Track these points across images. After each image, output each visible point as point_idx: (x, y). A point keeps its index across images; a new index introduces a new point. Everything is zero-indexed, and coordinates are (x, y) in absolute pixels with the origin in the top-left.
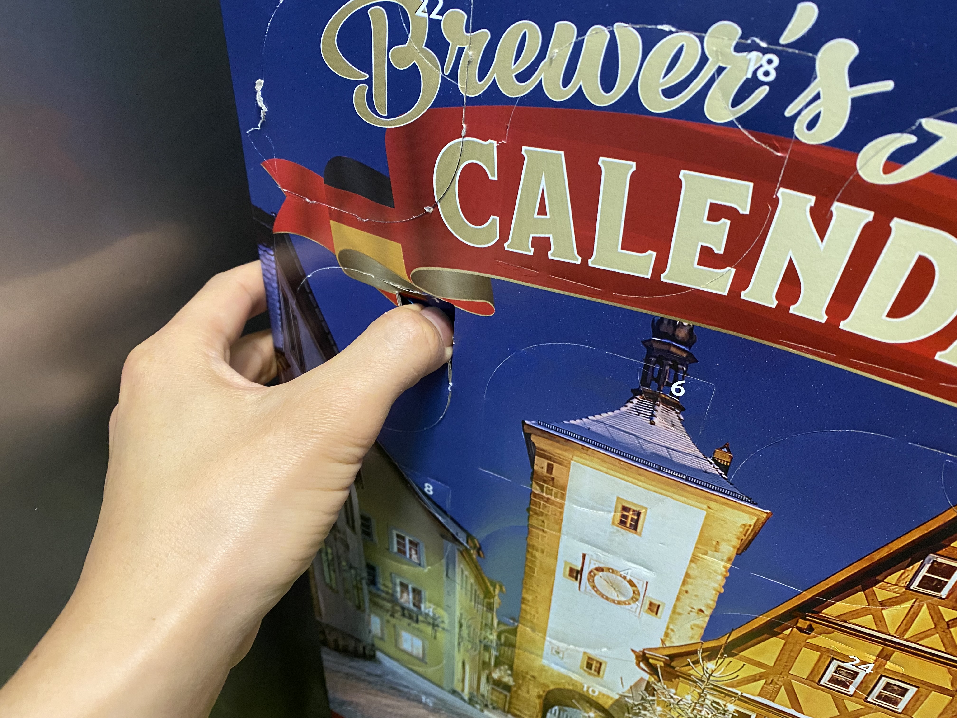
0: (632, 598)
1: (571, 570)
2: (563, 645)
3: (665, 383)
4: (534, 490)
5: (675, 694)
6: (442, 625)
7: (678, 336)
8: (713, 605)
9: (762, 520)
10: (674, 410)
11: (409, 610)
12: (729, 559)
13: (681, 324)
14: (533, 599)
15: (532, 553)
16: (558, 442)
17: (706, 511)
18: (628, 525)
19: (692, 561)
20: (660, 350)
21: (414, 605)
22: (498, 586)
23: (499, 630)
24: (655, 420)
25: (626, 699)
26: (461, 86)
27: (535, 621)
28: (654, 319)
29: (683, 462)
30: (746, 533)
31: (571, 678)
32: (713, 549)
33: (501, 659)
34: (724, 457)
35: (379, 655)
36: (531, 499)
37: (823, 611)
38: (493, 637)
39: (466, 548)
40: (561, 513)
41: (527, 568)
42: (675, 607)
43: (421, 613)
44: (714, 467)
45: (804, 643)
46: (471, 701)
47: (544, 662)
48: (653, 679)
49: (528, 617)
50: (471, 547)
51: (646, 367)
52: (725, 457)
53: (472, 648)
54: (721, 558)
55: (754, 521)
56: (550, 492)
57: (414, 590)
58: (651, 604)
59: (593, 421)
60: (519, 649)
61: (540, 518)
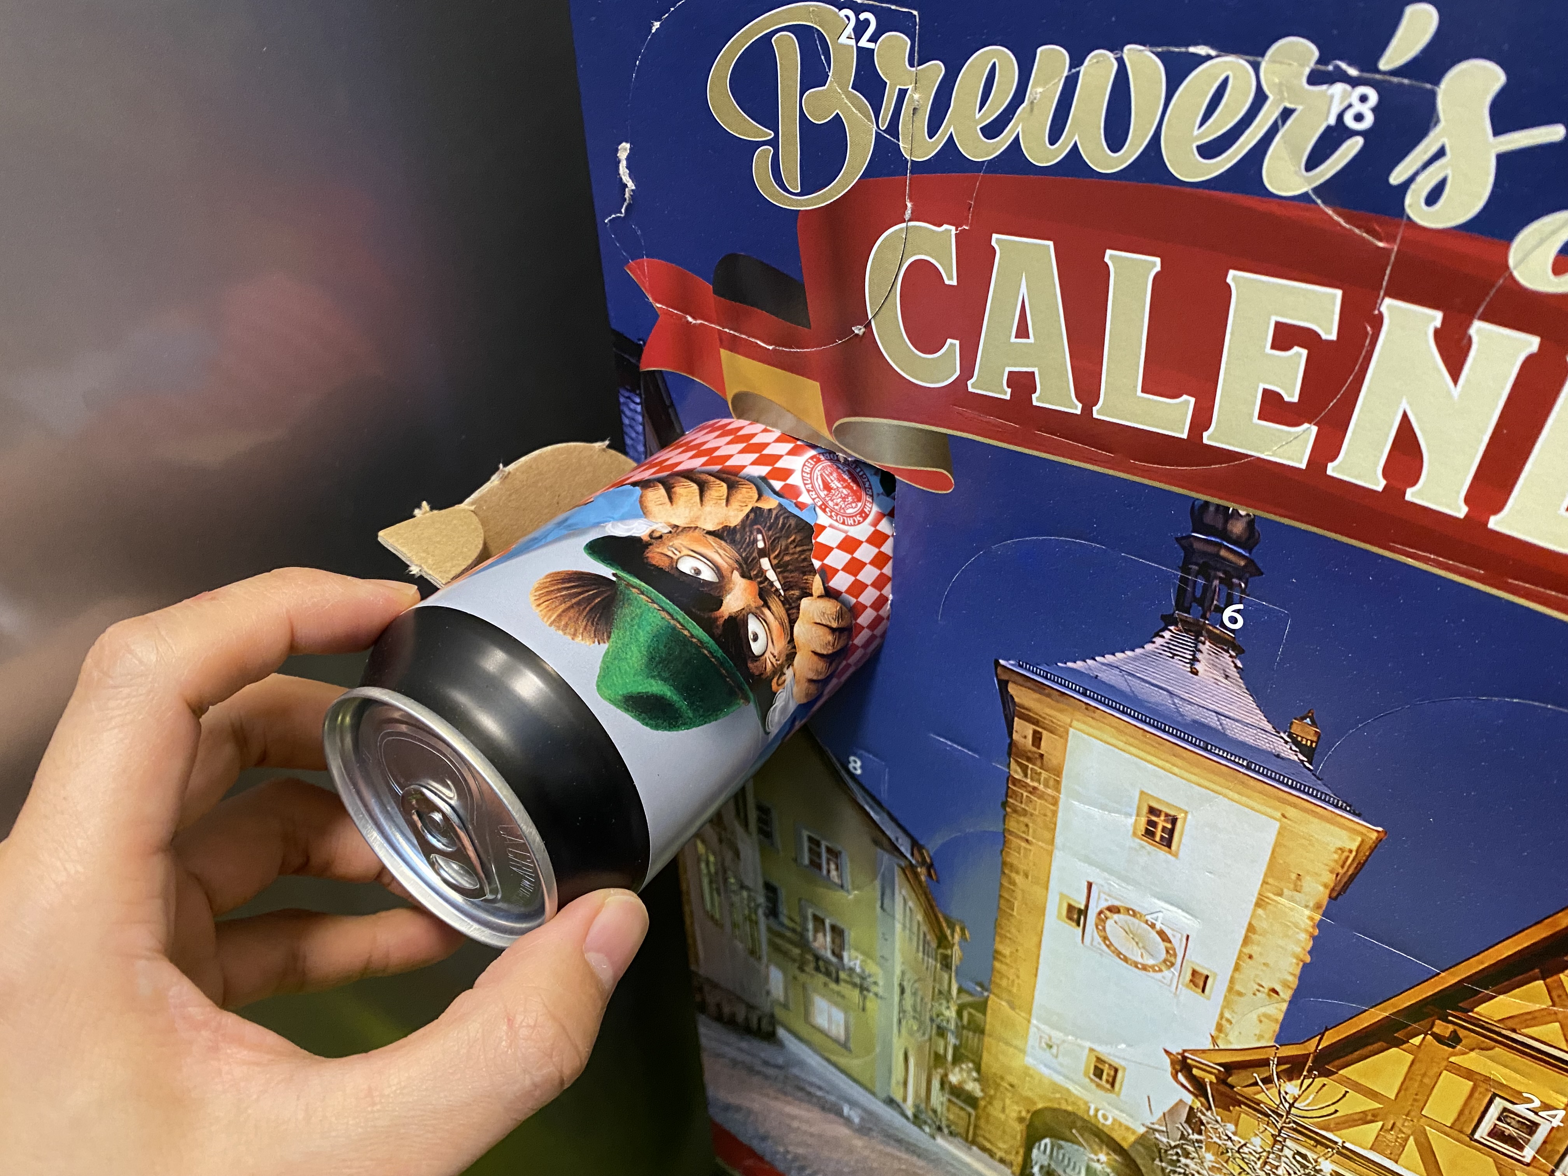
0: (1165, 961)
1: (1070, 908)
2: (1057, 1035)
3: (1213, 608)
4: (1012, 773)
5: (1235, 1134)
6: (874, 989)
7: (1231, 532)
8: (1294, 982)
9: (1370, 843)
10: (1227, 652)
11: (827, 962)
12: (1318, 906)
13: (1235, 511)
14: (1012, 953)
15: (1009, 877)
16: (1048, 696)
17: (1279, 820)
18: (1158, 838)
19: (1258, 905)
20: (1205, 554)
21: (833, 953)
22: (958, 929)
23: (959, 1002)
24: (1198, 666)
25: (1157, 1135)
26: (903, 146)
27: (1015, 990)
28: (1193, 503)
29: (1241, 738)
30: (1344, 863)
31: (1068, 1090)
32: (1292, 886)
33: (963, 1051)
34: (1307, 732)
35: (781, 1032)
36: (1008, 787)
37: (1476, 1010)
38: (951, 1013)
39: (911, 862)
40: (1055, 813)
41: (1002, 902)
42: (1232, 981)
43: (843, 967)
44: (1291, 749)
45: (1445, 1063)
46: (917, 1120)
47: (1029, 1061)
48: (1199, 1104)
49: (1004, 983)
50: (918, 862)
51: (1183, 580)
52: (1309, 734)
53: (918, 1030)
54: (1303, 903)
55: (1357, 844)
56: (1036, 777)
57: (834, 928)
58: (1194, 973)
59: (1103, 664)
60: (990, 1036)
61: (1022, 819)
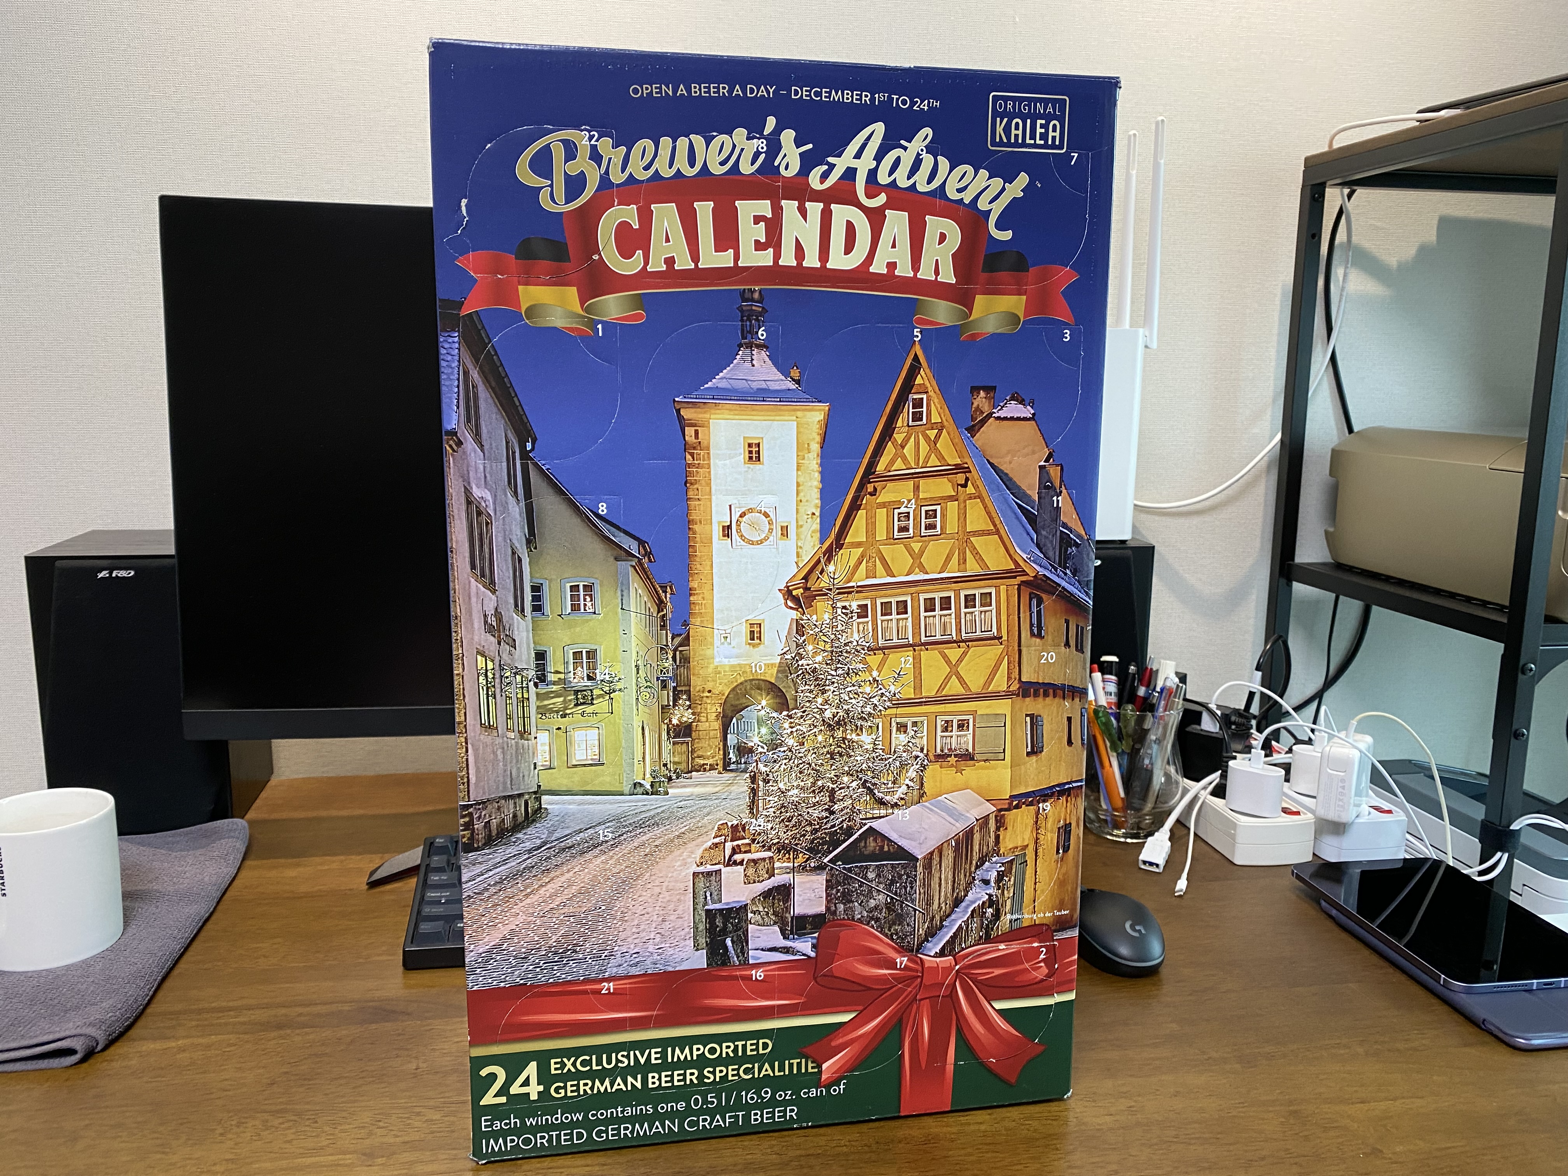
0: (768, 531)
1: (724, 528)
3: (754, 333)
4: (687, 461)
6: (618, 686)
7: (754, 298)
8: (818, 502)
9: (826, 414)
10: (763, 350)
11: (584, 690)
12: (818, 455)
13: (754, 289)
14: (698, 583)
15: (692, 530)
16: (699, 407)
17: (796, 420)
18: (754, 458)
19: (798, 470)
20: (748, 310)
21: (589, 677)
22: (668, 589)
23: (674, 648)
24: (754, 362)
25: (786, 656)
26: (611, 178)
27: (703, 611)
28: (741, 291)
29: (776, 388)
30: (821, 426)
31: (740, 666)
32: (807, 451)
33: (678, 689)
35: (546, 803)
36: (687, 470)
37: (878, 468)
38: (669, 664)
39: (639, 558)
40: (709, 472)
41: (690, 550)
42: (797, 520)
43: (597, 684)
44: (793, 384)
45: (876, 505)
46: (654, 786)
47: (716, 661)
48: (799, 615)
49: (697, 610)
50: (642, 555)
51: (742, 325)
52: (797, 374)
53: (650, 698)
54: (813, 457)
55: (823, 416)
56: (698, 456)
57: (589, 654)
58: (782, 527)
59: (719, 379)
60: (694, 660)
61: (695, 487)
